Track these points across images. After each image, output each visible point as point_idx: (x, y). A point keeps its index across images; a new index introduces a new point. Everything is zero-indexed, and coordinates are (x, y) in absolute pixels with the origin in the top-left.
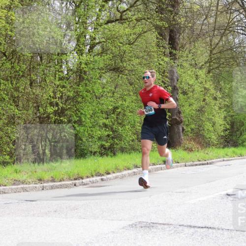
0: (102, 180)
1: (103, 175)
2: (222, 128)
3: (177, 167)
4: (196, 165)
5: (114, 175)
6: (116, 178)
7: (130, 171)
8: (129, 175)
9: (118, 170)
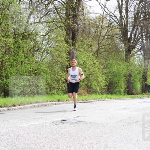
0: (8, 109)
1: (10, 107)
2: (104, 84)
3: (67, 103)
4: (80, 103)
5: (19, 107)
6: (20, 108)
7: (31, 105)
8: (31, 107)
9: (22, 104)
